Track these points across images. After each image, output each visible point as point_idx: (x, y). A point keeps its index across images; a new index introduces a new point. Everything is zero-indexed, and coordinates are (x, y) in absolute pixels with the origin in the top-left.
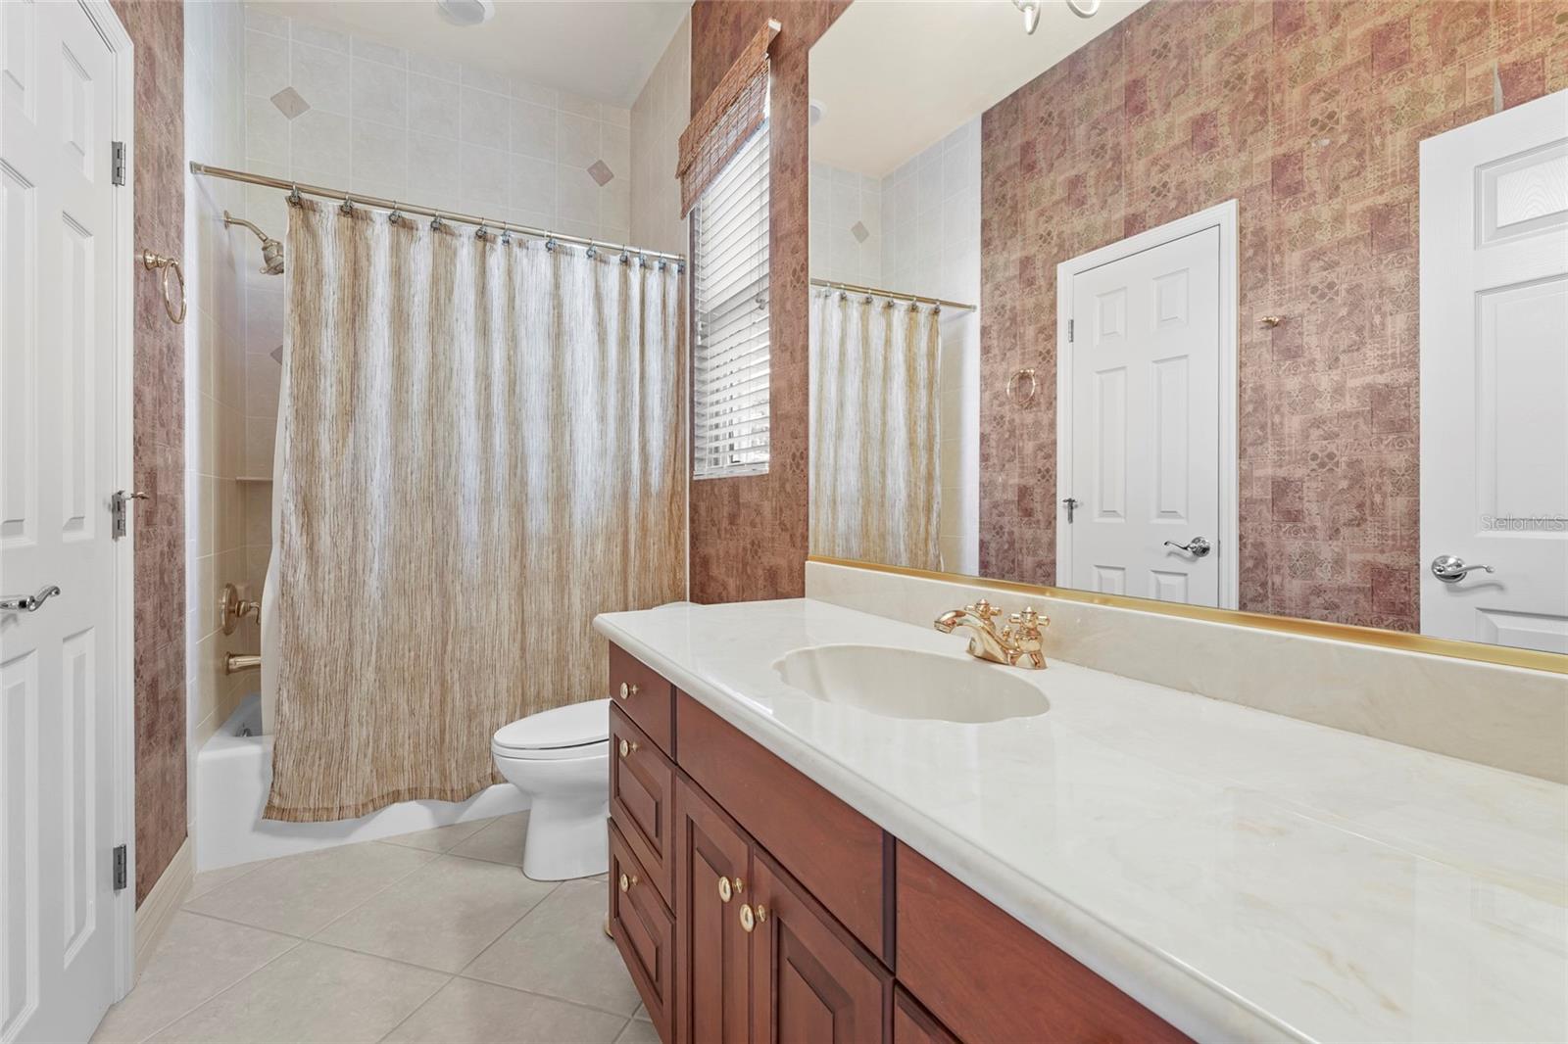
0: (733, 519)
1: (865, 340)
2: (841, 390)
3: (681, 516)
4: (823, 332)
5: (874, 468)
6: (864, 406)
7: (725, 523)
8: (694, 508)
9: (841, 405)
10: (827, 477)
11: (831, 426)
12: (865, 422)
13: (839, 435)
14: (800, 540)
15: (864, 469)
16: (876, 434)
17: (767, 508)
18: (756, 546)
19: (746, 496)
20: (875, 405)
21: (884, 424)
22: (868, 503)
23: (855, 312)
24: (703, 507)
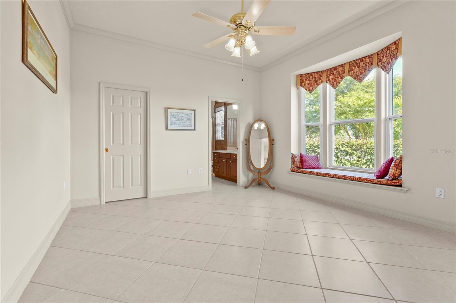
0: (220, 144)
1: (234, 124)
2: (231, 130)
3: (214, 144)
4: (229, 124)
5: (235, 139)
6: (234, 132)
7: (219, 145)
8: (215, 143)
9: (231, 132)
10: (229, 140)
11: (230, 134)
12: (234, 134)
13: (231, 135)
14: (227, 146)
15: (234, 139)
16: (235, 135)
17: (224, 143)
18: (223, 146)
19: (221, 142)
20: (235, 131)
21: (236, 133)
22: (234, 143)
23: (232, 121)
24: (217, 143)
